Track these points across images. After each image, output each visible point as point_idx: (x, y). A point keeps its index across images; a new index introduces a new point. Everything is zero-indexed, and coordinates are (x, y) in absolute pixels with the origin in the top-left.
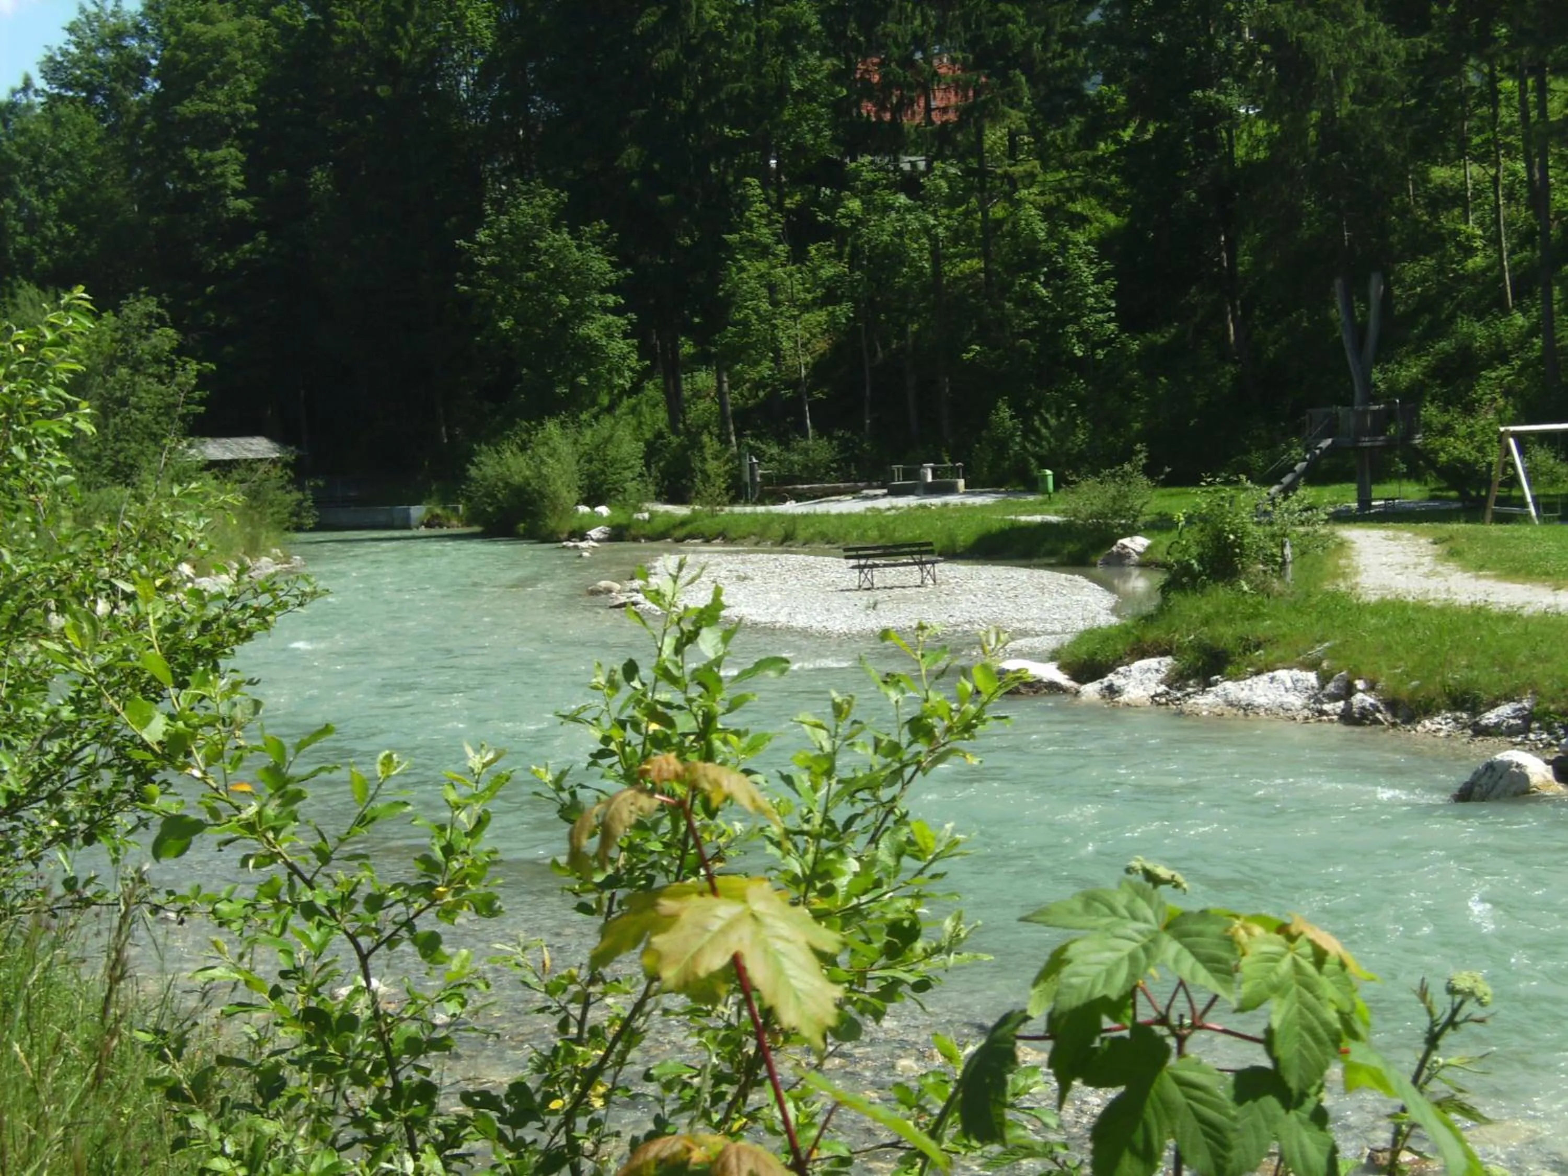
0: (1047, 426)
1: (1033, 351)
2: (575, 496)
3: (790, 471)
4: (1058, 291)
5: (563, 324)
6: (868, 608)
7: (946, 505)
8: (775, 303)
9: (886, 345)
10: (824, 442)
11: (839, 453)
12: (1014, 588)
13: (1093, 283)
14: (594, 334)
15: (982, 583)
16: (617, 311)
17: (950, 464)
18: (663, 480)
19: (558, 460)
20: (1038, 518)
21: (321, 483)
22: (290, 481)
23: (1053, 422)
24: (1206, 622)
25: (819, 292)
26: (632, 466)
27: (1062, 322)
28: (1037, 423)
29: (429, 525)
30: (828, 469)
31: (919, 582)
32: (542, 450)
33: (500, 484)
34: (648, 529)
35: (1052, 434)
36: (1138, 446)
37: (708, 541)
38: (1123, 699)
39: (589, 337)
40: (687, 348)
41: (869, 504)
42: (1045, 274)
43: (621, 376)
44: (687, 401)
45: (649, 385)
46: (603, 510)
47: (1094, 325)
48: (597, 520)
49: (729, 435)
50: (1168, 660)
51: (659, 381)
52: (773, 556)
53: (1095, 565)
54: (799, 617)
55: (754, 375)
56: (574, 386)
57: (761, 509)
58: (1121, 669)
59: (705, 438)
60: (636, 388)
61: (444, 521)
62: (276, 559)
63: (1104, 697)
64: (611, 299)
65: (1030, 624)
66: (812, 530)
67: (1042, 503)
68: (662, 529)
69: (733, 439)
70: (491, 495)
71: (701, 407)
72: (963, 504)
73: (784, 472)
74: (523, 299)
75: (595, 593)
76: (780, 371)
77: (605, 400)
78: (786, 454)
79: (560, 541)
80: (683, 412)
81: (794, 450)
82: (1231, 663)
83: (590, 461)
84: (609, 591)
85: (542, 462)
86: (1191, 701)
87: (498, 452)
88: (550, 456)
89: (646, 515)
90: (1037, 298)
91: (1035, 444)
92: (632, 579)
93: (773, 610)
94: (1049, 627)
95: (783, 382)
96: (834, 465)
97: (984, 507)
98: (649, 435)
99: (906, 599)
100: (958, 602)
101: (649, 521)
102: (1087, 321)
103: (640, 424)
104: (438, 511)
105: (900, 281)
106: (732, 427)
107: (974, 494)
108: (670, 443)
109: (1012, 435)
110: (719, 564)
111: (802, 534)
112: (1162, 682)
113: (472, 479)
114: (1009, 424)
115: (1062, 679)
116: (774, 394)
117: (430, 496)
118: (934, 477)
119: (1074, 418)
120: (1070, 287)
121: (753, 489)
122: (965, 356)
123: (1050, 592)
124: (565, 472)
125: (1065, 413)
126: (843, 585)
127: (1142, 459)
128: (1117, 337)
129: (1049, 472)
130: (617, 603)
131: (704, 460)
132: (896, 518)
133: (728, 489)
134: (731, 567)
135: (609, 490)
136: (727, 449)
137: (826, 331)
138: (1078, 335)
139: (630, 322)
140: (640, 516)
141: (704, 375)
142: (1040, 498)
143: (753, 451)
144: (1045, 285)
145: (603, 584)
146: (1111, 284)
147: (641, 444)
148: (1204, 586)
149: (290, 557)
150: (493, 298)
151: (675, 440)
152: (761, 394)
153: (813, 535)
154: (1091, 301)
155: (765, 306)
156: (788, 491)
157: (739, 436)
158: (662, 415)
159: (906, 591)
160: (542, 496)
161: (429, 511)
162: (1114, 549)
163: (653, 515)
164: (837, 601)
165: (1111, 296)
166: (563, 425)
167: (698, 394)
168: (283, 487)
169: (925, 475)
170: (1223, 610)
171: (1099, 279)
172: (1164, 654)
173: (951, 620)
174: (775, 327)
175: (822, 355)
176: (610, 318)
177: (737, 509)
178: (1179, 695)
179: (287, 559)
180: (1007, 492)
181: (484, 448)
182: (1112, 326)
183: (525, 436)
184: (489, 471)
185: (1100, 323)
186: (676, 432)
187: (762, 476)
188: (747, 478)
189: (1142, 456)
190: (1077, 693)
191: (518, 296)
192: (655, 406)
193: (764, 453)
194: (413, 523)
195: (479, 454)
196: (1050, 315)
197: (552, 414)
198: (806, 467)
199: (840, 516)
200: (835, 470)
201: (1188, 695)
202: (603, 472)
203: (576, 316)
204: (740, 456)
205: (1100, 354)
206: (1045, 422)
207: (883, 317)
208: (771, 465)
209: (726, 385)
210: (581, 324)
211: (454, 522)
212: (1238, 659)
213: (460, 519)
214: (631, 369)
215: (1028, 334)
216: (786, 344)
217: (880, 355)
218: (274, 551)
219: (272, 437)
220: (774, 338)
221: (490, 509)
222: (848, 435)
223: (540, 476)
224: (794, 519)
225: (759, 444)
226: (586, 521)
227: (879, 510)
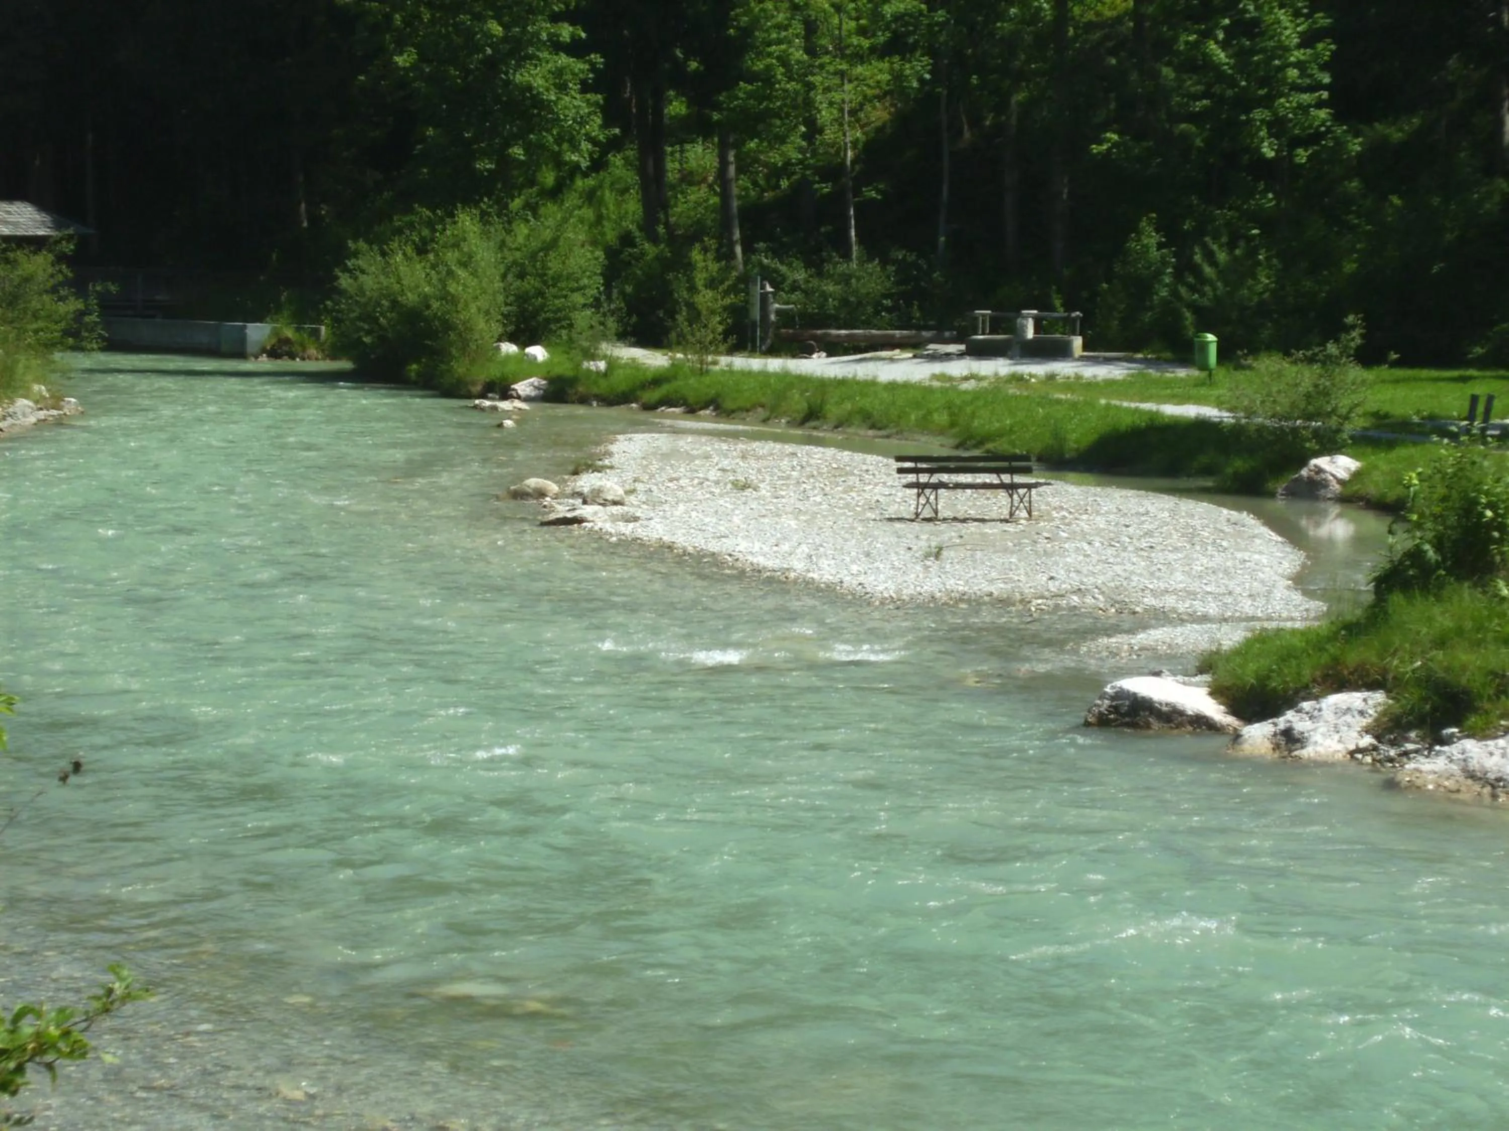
0: (1213, 263)
1: (1198, 142)
2: (497, 329)
3: (821, 307)
4: (1242, 57)
5: (492, 65)
6: (927, 556)
7: (1051, 377)
8: (811, 50)
9: (976, 122)
10: (874, 266)
11: (897, 283)
12: (1149, 534)
13: (1299, 46)
14: (539, 83)
15: (1101, 522)
16: (575, 49)
17: (1061, 313)
18: (629, 314)
19: (474, 274)
20: (1190, 411)
21: (113, 288)
22: (67, 283)
23: (1222, 257)
24: (1441, 642)
25: (882, 38)
26: (583, 288)
27: (1246, 103)
28: (1198, 258)
29: (274, 354)
30: (878, 308)
31: (1005, 513)
32: (451, 256)
33: (385, 303)
34: (603, 387)
35: (1221, 273)
36: (1350, 319)
37: (692, 410)
38: (1307, 752)
39: (530, 88)
40: (677, 107)
41: (938, 368)
42: (1226, 29)
43: (575, 148)
44: (673, 187)
45: (616, 160)
46: (538, 352)
47: (1294, 110)
48: (529, 367)
49: (732, 245)
50: (1379, 697)
51: (630, 153)
52: (789, 448)
53: (1272, 495)
54: (824, 563)
55: (775, 158)
56: (504, 161)
57: (774, 364)
58: (1306, 705)
59: (696, 255)
60: (598, 165)
61: (297, 348)
62: (40, 403)
63: (1276, 747)
64: (566, 31)
65: (1170, 601)
66: (848, 406)
67: (1199, 384)
68: (623, 387)
69: (738, 249)
70: (369, 318)
71: (692, 197)
72: (1078, 377)
73: (812, 309)
74: (432, 21)
75: (519, 495)
76: (814, 153)
77: (549, 178)
78: (815, 282)
79: (470, 396)
80: (665, 206)
81: (830, 276)
82: (1475, 710)
83: (521, 276)
84: (541, 494)
85: (450, 273)
86: (1410, 766)
87: (384, 254)
88: (464, 265)
89: (602, 365)
90: (1207, 65)
91: (1192, 289)
92: (576, 473)
93: (785, 547)
94: (1200, 608)
95: (817, 170)
96: (887, 302)
97: (1110, 384)
98: (611, 235)
99: (985, 543)
100: (1064, 552)
101: (606, 375)
102: (1286, 104)
103: (599, 219)
104: (289, 333)
105: (1004, 27)
106: (737, 235)
107: (1095, 361)
108: (643, 254)
109: (1159, 273)
110: (707, 457)
111: (833, 411)
112: (1367, 730)
113: (341, 292)
114: (1154, 254)
115: (1214, 710)
116: (801, 188)
117: (279, 309)
118: (1037, 331)
119: (1252, 253)
120: (1263, 51)
121: (765, 332)
122: (1095, 148)
123: (1204, 544)
124: (484, 292)
125: (1242, 243)
126: (892, 511)
127: (1355, 338)
128: (1329, 130)
129: (1211, 337)
130: (552, 517)
131: (692, 289)
132: (977, 395)
133: (726, 334)
134: (725, 463)
135: (548, 321)
136: (728, 269)
137: (886, 93)
138: (1270, 125)
139: (593, 68)
140: (592, 365)
141: (699, 149)
142: (1195, 373)
143: (768, 275)
144: (1224, 45)
145: (533, 482)
146: (1325, 49)
147: (600, 253)
148: (1441, 587)
149: (60, 398)
150: (388, 18)
151: (650, 250)
152: (784, 183)
153: (850, 414)
154: (1293, 73)
155: (798, 55)
156: (815, 338)
157: (748, 249)
158: (633, 206)
159: (987, 529)
160: (448, 326)
161: (275, 332)
162: (1304, 472)
163: (613, 363)
164: (884, 536)
165: (1324, 67)
166: (484, 218)
167: (689, 178)
168: (54, 290)
169: (1023, 328)
170: (1468, 625)
171: (1308, 40)
172: (1372, 686)
173: (1053, 586)
174: (810, 87)
175: (880, 130)
176: (563, 60)
177: (739, 362)
178: (1392, 753)
179: (56, 401)
180: (1145, 361)
181: (362, 245)
182: (1323, 114)
183: (426, 232)
184: (368, 282)
185: (1303, 109)
186: (654, 239)
187: (778, 312)
188: (756, 314)
189: (1354, 334)
190: (1237, 737)
191: (426, 17)
192: (624, 191)
193: (784, 278)
194: (251, 348)
195: (356, 254)
196: (1229, 93)
197: (469, 201)
198: (845, 302)
199: (892, 386)
200: (889, 310)
201: (1406, 754)
202: (541, 294)
203: (511, 54)
204: (745, 280)
205: (1302, 155)
206: (1210, 256)
207: (974, 79)
208: (793, 297)
209: (732, 169)
210: (519, 66)
211: (312, 351)
212: (1487, 706)
213: (321, 347)
214: (593, 141)
215: (1192, 118)
216: (825, 115)
217: (967, 135)
218: (36, 387)
219: (40, 204)
220: (809, 104)
221: (367, 340)
222: (911, 258)
223: (446, 297)
224: (823, 385)
225: (776, 264)
226: (511, 368)
227: (951, 379)
